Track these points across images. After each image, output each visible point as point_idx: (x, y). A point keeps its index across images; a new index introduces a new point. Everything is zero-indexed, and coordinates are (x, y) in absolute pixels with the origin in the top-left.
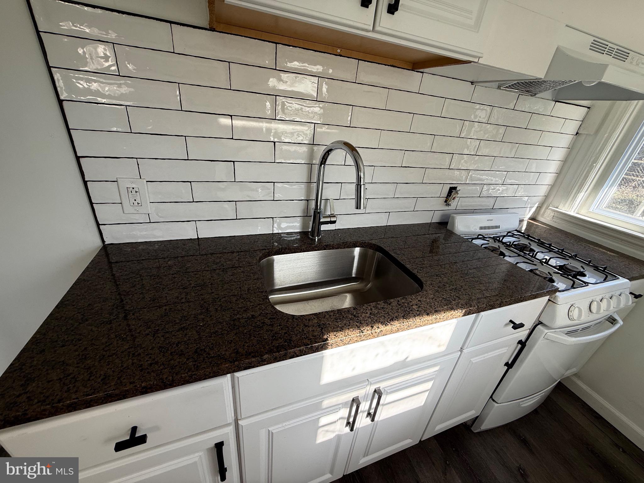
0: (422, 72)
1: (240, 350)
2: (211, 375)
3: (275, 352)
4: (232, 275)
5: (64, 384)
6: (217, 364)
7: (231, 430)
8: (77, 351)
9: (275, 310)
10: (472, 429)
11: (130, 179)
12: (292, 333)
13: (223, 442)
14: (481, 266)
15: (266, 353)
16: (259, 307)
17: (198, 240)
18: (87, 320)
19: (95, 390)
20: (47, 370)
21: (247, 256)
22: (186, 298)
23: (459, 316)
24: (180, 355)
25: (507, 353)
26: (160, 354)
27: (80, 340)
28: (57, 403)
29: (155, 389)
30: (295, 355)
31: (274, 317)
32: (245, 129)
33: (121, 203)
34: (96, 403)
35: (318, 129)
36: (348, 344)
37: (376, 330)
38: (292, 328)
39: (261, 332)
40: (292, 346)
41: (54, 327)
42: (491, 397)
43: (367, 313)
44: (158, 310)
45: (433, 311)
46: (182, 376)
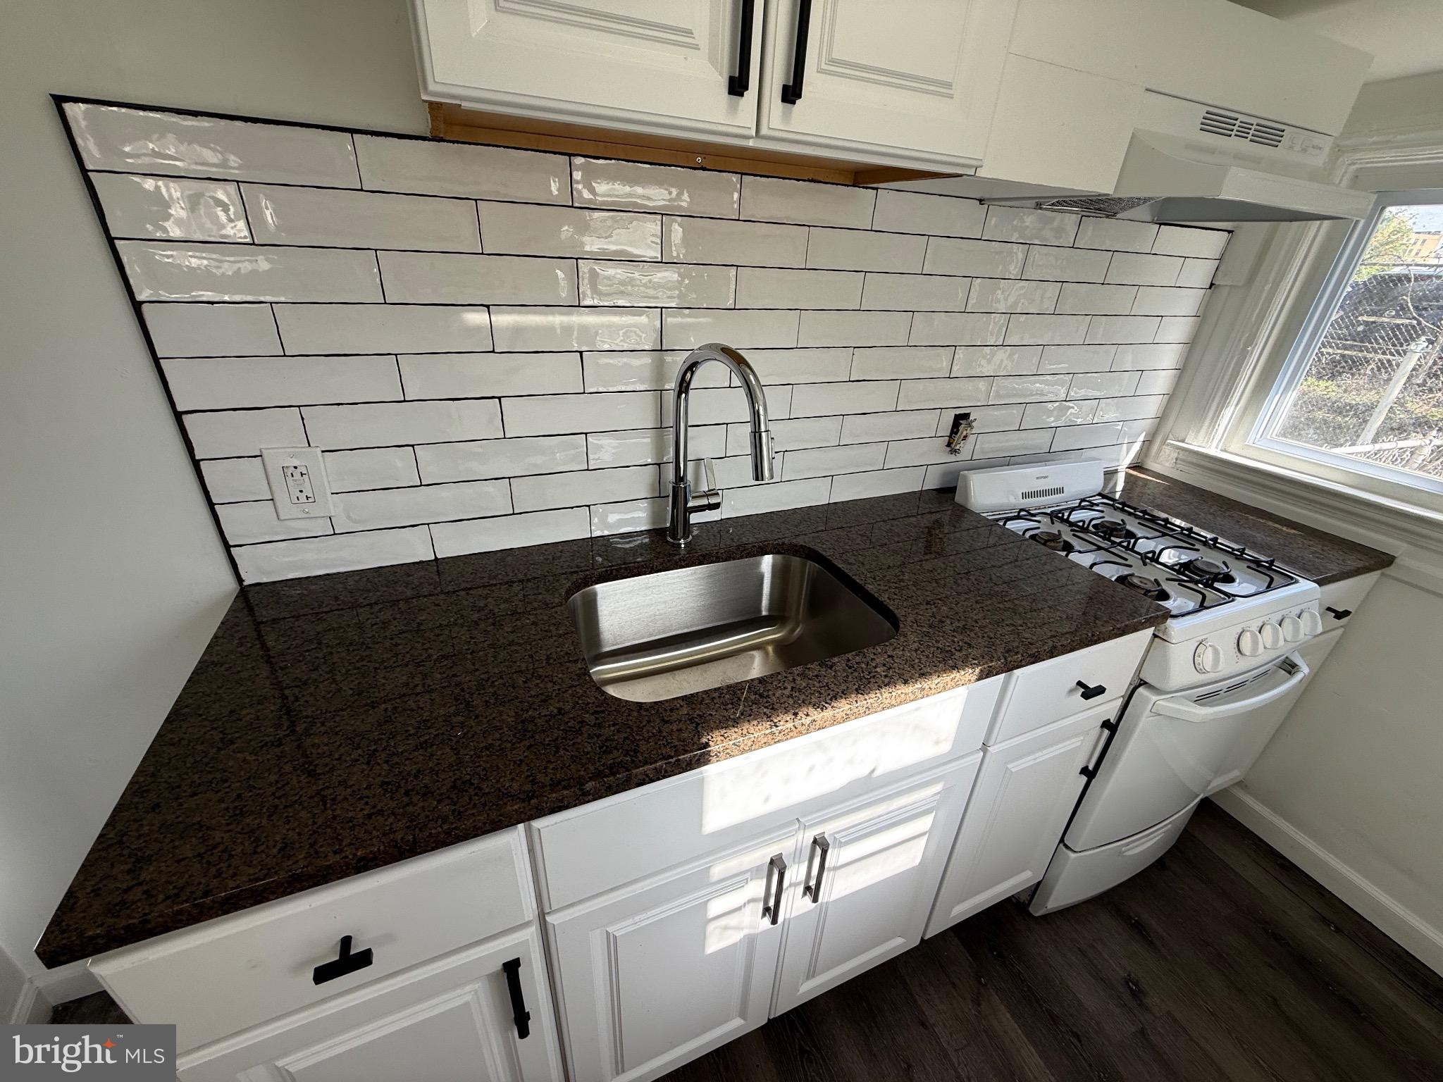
0: (877, 189)
1: (541, 777)
2: (487, 826)
3: (606, 776)
4: (512, 632)
5: (209, 863)
6: (497, 805)
7: (532, 933)
8: (223, 802)
9: (602, 695)
10: (1031, 909)
11: (288, 450)
12: (638, 738)
13: (518, 959)
14: (1020, 577)
15: (591, 779)
16: (570, 692)
17: (437, 563)
18: (232, 743)
19: (269, 869)
20: (172, 841)
21: (540, 591)
22: (424, 685)
23: (970, 680)
24: (424, 795)
25: (1082, 748)
26: (384, 795)
27: (226, 781)
28: (202, 898)
29: (383, 862)
30: (647, 779)
31: (603, 708)
32: (517, 331)
33: (272, 500)
34: (273, 893)
35: (669, 319)
36: (750, 750)
37: (803, 721)
38: (638, 727)
39: (579, 741)
40: (640, 761)
41: (170, 759)
42: (1062, 840)
43: (785, 688)
44: (370, 712)
45: (917, 675)
46: (431, 834)
